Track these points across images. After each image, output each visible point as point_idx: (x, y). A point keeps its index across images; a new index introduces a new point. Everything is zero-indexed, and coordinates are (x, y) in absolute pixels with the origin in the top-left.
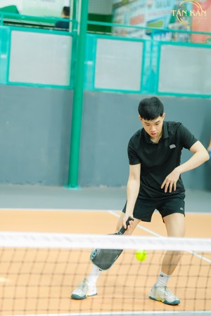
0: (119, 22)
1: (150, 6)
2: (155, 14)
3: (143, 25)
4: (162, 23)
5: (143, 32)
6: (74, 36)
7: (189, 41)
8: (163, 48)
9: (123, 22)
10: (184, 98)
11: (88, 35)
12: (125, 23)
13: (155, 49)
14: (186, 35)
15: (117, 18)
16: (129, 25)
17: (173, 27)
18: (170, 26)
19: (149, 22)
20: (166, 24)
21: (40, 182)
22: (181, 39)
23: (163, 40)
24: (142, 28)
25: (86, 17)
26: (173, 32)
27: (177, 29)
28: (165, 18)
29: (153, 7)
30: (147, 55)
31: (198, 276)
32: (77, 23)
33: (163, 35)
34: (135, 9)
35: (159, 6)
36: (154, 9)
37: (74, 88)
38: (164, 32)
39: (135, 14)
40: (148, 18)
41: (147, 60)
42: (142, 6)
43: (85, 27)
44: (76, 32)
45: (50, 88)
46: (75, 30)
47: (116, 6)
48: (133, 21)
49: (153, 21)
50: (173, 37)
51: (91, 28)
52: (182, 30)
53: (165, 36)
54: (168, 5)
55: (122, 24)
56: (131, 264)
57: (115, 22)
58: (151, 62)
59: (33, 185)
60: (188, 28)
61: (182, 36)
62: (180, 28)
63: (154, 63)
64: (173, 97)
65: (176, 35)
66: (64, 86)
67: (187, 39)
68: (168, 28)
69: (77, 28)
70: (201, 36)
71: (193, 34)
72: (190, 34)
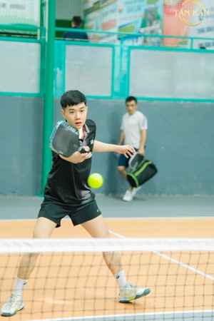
0: (91, 28)
1: (121, 11)
2: (126, 19)
3: (115, 30)
4: (134, 27)
5: (115, 37)
6: (42, 43)
7: (161, 45)
8: (132, 52)
9: (94, 27)
10: (156, 102)
11: (56, 41)
12: (97, 28)
13: (125, 54)
14: (158, 39)
15: (89, 24)
16: (100, 31)
17: (145, 32)
18: (142, 30)
19: (120, 27)
20: (138, 28)
21: (13, 192)
22: (154, 43)
23: (136, 44)
24: (114, 34)
25: (53, 23)
26: (145, 37)
27: (148, 34)
28: (136, 22)
29: (125, 11)
30: (117, 60)
31: (158, 275)
32: (45, 30)
33: (135, 39)
34: (106, 14)
35: (130, 10)
36: (125, 14)
37: (44, 96)
38: (136, 37)
39: (106, 19)
40: (119, 23)
41: (117, 65)
42: (113, 11)
43: (53, 34)
44: (45, 39)
45: (20, 97)
46: (43, 37)
47: (87, 12)
48: (105, 26)
49: (124, 26)
50: (145, 41)
51: (59, 34)
52: (154, 34)
53: (137, 41)
54: (139, 9)
55: (94, 30)
56: (91, 266)
57: (87, 28)
58: (121, 67)
59: (6, 195)
60: (160, 32)
61: (154, 40)
62: (152, 32)
63: (125, 68)
64: (145, 101)
65: (148, 39)
66: (35, 94)
67: (159, 43)
68: (139, 32)
69: (45, 35)
70: (172, 40)
71: (165, 39)
72: (162, 38)
